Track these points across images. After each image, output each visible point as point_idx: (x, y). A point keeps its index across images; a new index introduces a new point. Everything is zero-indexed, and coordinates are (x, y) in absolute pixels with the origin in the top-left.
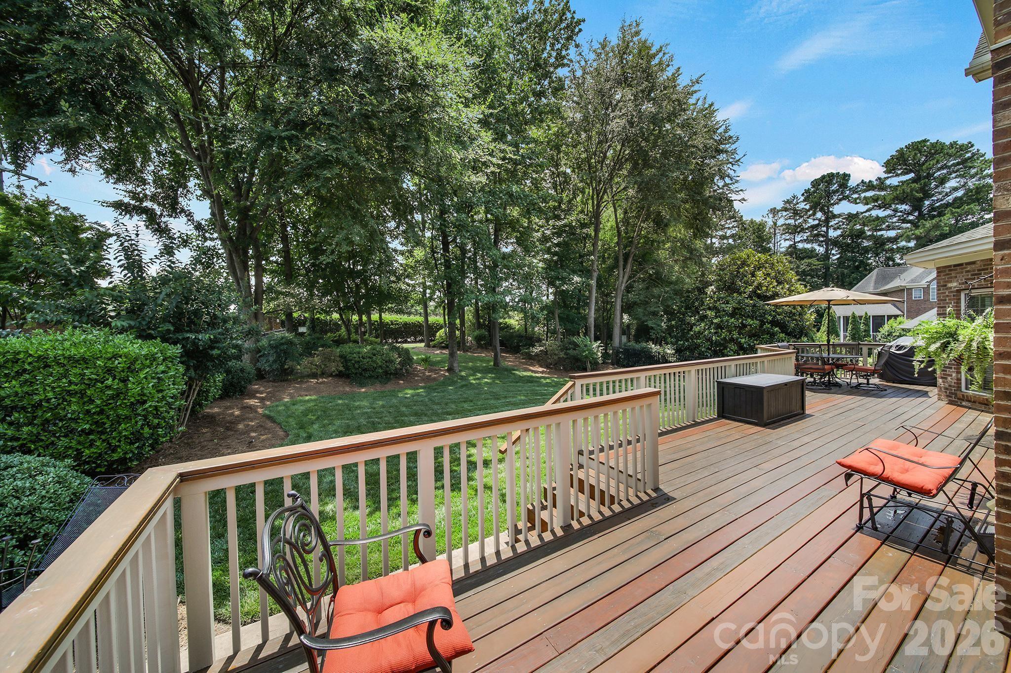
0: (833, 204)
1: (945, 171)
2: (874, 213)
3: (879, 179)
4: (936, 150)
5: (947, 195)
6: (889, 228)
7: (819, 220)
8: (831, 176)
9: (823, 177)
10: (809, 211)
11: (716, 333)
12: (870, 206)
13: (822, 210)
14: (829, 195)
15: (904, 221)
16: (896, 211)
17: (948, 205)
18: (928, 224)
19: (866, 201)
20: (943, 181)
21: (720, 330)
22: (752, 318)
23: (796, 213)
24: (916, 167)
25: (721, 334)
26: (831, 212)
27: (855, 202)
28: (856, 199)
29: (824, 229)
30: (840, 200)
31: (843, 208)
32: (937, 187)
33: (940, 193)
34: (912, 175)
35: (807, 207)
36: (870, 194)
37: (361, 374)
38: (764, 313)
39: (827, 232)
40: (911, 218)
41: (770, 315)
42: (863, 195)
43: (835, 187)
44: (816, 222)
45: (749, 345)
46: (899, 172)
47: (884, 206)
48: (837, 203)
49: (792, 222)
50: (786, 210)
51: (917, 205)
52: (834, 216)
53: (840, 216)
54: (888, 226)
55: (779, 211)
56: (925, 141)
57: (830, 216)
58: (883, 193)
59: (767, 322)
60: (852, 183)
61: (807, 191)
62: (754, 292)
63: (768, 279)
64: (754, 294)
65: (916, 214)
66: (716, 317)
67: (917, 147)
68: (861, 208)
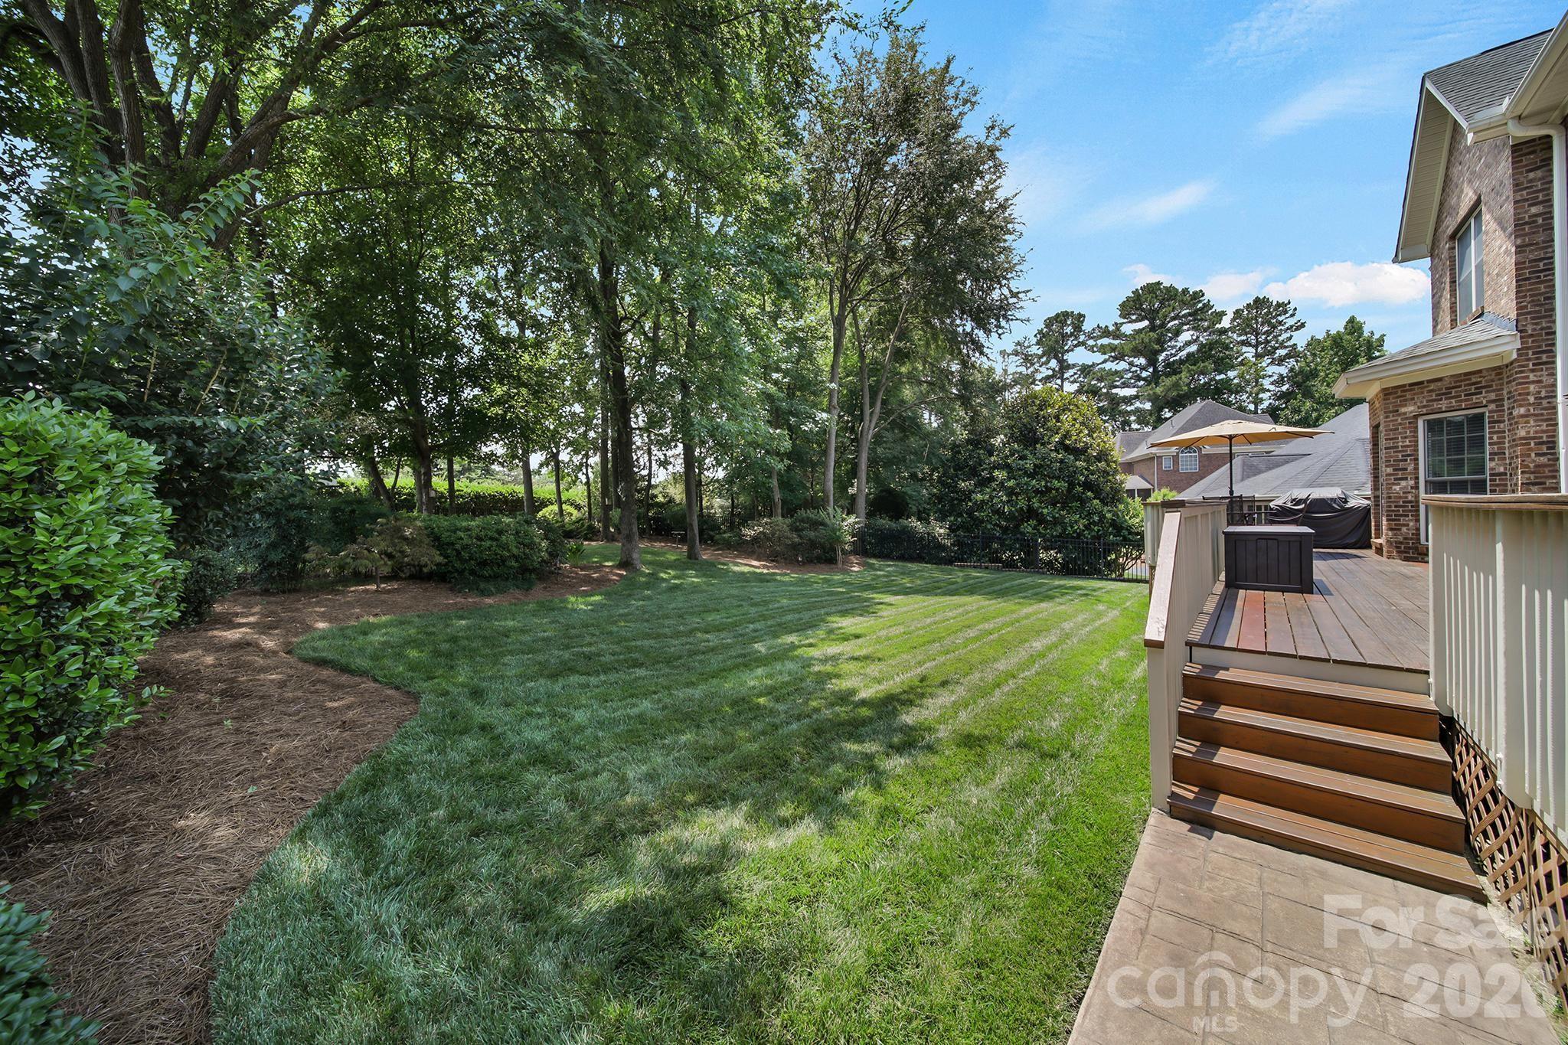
0: (1068, 351)
1: (1176, 322)
2: (1108, 366)
3: (1116, 324)
4: (1170, 295)
5: (1180, 350)
6: (1125, 385)
7: (1053, 370)
8: (1066, 314)
9: (1058, 315)
10: (1042, 357)
11: (1008, 501)
12: (1107, 357)
13: (1056, 357)
14: (1065, 337)
15: (1139, 379)
16: (1131, 364)
17: (1181, 362)
18: (1168, 382)
19: (1103, 350)
20: (1177, 333)
21: (1014, 498)
22: (1058, 478)
23: (1028, 359)
24: (1151, 315)
25: (1017, 504)
26: (1066, 361)
27: (1091, 349)
28: (1093, 347)
29: (1059, 382)
30: (1075, 346)
31: (1079, 356)
32: (1171, 339)
33: (1173, 347)
34: (1146, 323)
35: (1040, 352)
36: (1105, 341)
37: (473, 572)
38: (1075, 472)
39: (1062, 386)
40: (1144, 374)
41: (1082, 474)
42: (1100, 342)
43: (1069, 330)
44: (1050, 373)
45: (1054, 517)
46: (1134, 317)
47: (1120, 357)
48: (1072, 350)
49: (1023, 369)
50: (1016, 353)
51: (1152, 362)
52: (1069, 367)
53: (1074, 366)
54: (1123, 383)
55: (1009, 355)
56: (1159, 283)
57: (1064, 366)
58: (1116, 342)
59: (1079, 484)
60: (1087, 326)
61: (1040, 332)
62: (1061, 443)
63: (1077, 426)
64: (1062, 446)
65: (1151, 370)
66: (1009, 478)
67: (1152, 289)
68: (1098, 358)
